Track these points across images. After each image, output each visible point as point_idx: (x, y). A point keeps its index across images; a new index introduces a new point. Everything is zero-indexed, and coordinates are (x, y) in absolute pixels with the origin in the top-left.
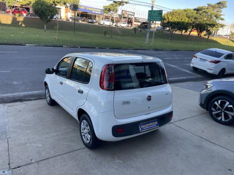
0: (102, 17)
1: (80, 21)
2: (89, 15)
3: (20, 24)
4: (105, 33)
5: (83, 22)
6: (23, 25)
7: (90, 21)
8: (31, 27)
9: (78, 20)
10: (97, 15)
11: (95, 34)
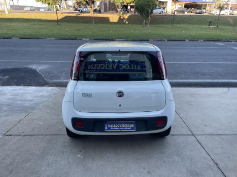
0: (214, 5)
1: (186, 13)
2: (199, 4)
3: (124, 21)
4: (210, 23)
5: (190, 14)
6: (127, 22)
7: (198, 11)
8: (133, 24)
9: (183, 12)
10: (208, 4)
11: (197, 25)
